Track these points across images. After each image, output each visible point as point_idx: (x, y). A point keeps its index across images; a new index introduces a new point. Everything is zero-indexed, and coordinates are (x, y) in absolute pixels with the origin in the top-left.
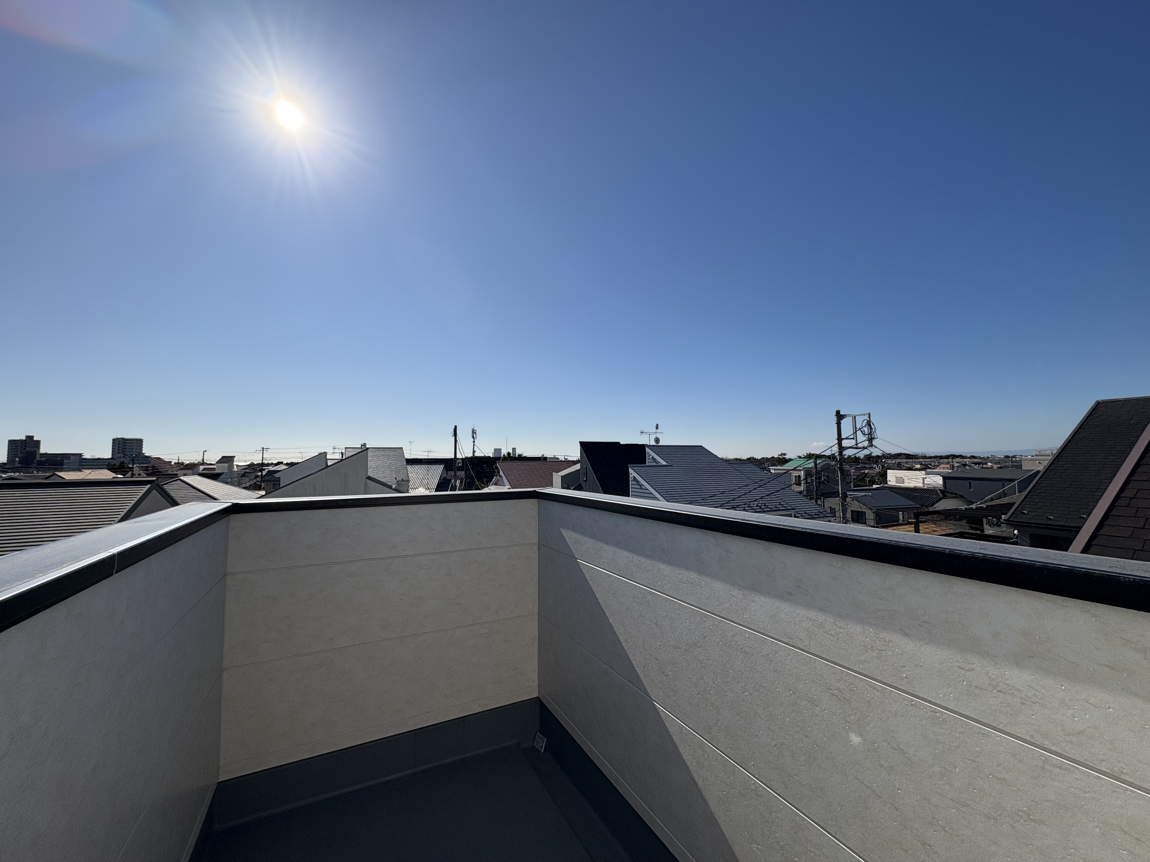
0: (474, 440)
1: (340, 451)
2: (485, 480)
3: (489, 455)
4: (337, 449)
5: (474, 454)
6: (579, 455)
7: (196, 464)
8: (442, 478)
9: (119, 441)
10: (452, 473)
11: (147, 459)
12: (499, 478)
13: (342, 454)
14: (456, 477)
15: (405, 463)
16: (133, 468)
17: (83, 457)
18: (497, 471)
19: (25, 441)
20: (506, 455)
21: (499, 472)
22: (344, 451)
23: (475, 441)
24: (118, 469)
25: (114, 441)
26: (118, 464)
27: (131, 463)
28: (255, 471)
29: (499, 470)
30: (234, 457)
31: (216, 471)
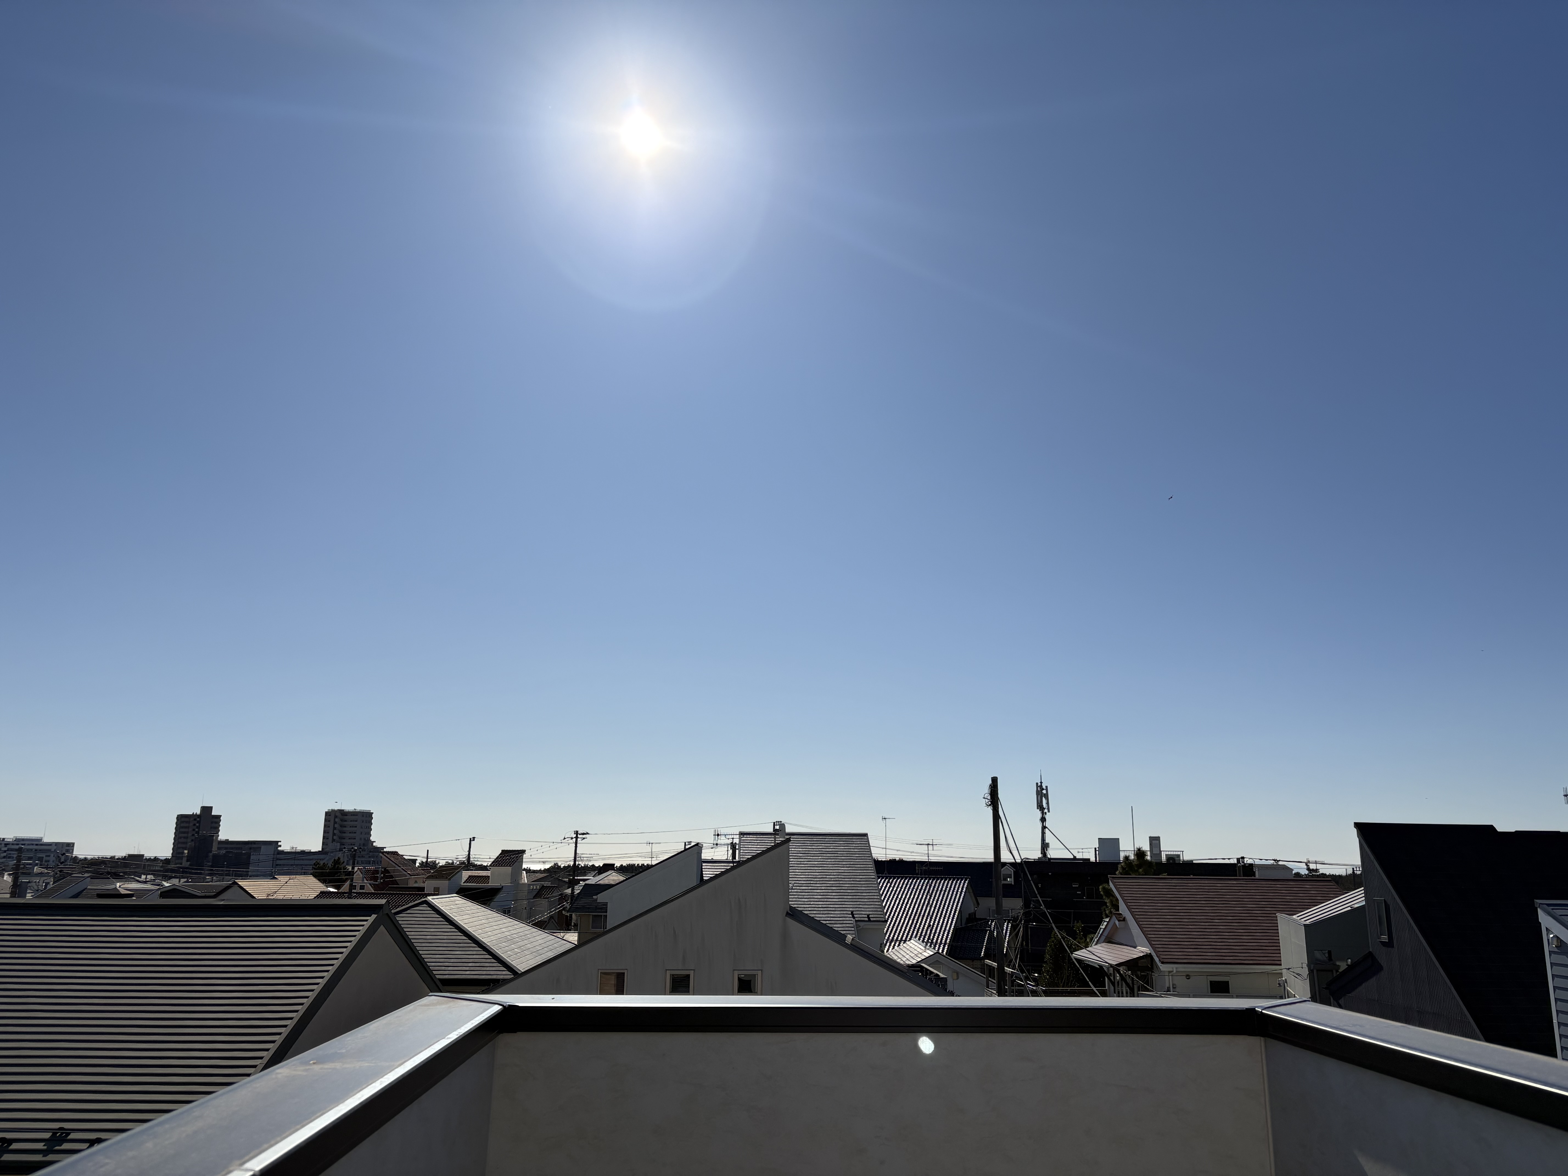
0: (1044, 813)
1: (730, 841)
2: (1078, 926)
3: (1086, 856)
4: (723, 837)
5: (1044, 853)
6: (1357, 861)
7: (457, 867)
8: (965, 916)
9: (336, 817)
10: (989, 903)
11: (376, 854)
12: (1117, 922)
13: (733, 846)
14: (1000, 914)
15: (873, 875)
16: (351, 873)
17: (279, 848)
18: (1111, 902)
19: (199, 816)
20: (1132, 857)
21: (1117, 909)
22: (737, 841)
23: (1047, 817)
24: (329, 874)
25: (328, 814)
26: (330, 864)
27: (351, 862)
28: (561, 884)
29: (1117, 900)
30: (523, 852)
31: (492, 884)
